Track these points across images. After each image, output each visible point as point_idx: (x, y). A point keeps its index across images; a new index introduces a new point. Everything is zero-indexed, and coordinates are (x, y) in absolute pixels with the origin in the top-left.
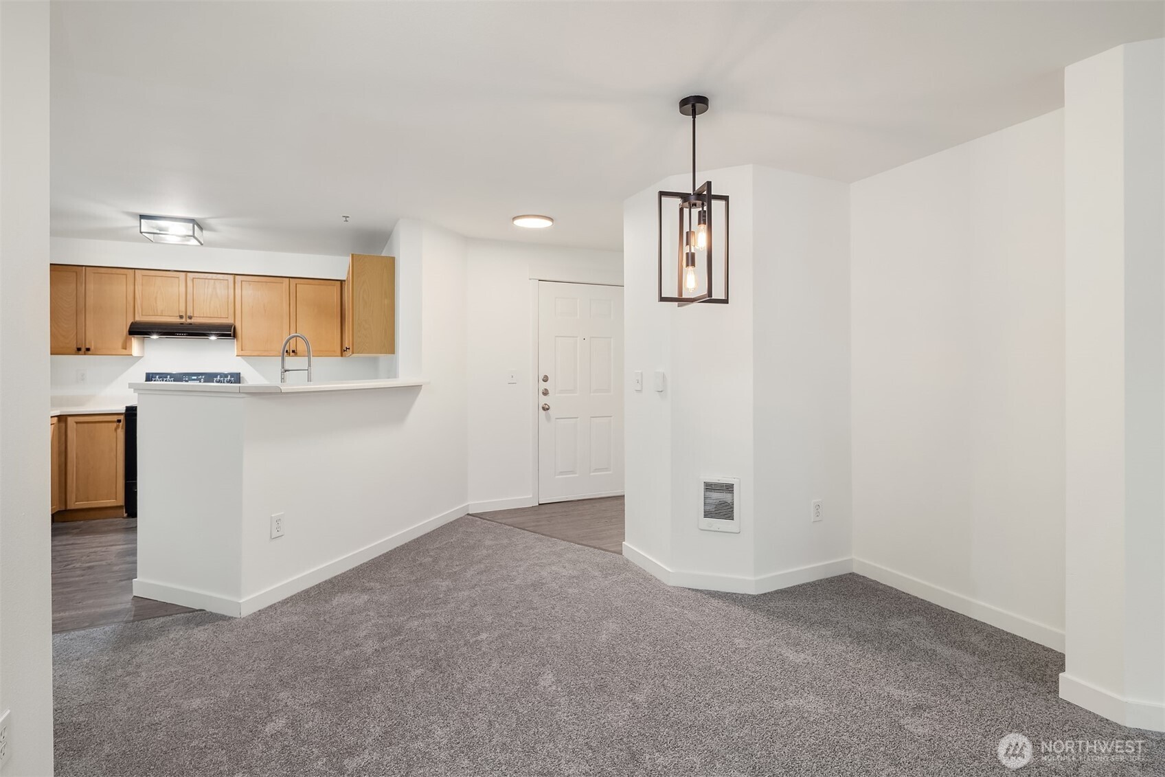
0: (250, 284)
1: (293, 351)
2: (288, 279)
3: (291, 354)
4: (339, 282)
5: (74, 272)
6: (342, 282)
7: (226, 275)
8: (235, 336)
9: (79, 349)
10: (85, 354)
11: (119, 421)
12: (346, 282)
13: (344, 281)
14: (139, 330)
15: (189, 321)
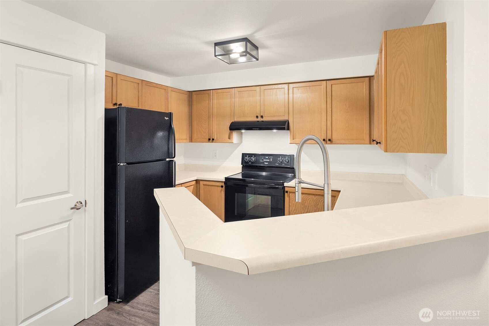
0: (298, 89)
1: (330, 140)
2: (325, 82)
3: (328, 142)
4: (368, 78)
5: (208, 94)
6: (370, 78)
7: (283, 85)
8: (288, 129)
9: (209, 139)
10: (212, 142)
11: (222, 187)
12: (375, 78)
13: (373, 76)
14: (236, 127)
15: (262, 119)
